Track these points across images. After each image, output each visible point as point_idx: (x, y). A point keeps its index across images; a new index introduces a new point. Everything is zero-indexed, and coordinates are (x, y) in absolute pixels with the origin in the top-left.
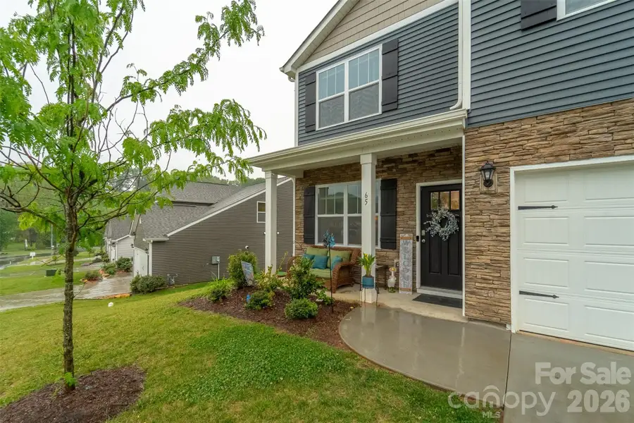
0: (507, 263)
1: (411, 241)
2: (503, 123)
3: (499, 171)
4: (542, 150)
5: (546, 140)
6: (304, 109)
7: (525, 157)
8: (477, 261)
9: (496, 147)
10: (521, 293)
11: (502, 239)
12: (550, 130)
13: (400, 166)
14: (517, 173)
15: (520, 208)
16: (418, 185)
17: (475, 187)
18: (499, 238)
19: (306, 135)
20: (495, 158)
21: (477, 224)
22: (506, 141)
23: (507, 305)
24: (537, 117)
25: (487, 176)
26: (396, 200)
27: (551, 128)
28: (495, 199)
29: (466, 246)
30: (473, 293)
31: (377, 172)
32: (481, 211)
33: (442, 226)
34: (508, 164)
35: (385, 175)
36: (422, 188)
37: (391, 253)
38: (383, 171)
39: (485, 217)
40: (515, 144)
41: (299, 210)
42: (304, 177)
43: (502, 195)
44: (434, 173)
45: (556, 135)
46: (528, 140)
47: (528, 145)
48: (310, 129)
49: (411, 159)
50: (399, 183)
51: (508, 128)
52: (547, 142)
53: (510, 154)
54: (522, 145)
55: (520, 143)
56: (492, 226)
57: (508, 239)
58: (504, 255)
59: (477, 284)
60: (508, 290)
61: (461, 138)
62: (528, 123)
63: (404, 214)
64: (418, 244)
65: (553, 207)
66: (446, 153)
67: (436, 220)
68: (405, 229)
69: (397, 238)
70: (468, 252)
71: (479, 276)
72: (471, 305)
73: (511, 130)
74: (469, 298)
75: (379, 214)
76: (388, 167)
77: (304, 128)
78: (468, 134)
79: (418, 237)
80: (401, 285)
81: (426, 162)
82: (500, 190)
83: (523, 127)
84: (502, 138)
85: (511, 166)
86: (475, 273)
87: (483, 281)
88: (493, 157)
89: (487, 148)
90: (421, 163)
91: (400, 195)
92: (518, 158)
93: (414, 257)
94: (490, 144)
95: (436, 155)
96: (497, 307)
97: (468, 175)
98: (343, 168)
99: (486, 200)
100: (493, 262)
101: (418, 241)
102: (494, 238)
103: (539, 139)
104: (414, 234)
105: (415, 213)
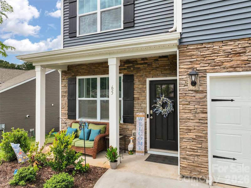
0: (206, 137)
1: (144, 118)
2: (202, 44)
3: (200, 76)
4: (226, 63)
5: (228, 57)
6: (68, 20)
7: (216, 68)
8: (187, 136)
9: (199, 59)
10: (214, 157)
11: (202, 122)
12: (230, 51)
13: (136, 66)
14: (211, 78)
15: (213, 100)
16: (148, 80)
17: (185, 86)
18: (201, 121)
19: (69, 39)
20: (198, 67)
21: (187, 111)
22: (204, 56)
23: (206, 166)
24: (222, 41)
25: (193, 79)
26: (133, 89)
27: (231, 49)
28: (198, 95)
29: (180, 126)
30: (184, 158)
31: (120, 70)
32: (189, 102)
33: (164, 108)
34: (205, 71)
35: (126, 72)
36: (151, 82)
37: (130, 126)
38: (125, 69)
39: (192, 107)
40: (210, 58)
41: (65, 94)
42: (68, 70)
43: (202, 92)
44: (158, 72)
45: (234, 54)
46: (217, 56)
47: (217, 59)
48: (72, 35)
49: (143, 62)
50: (135, 78)
51: (205, 47)
52: (229, 59)
53: (207, 65)
54: (214, 59)
55: (213, 58)
56: (196, 113)
57: (206, 122)
58: (204, 132)
59: (187, 152)
60: (207, 156)
61: (177, 51)
62: (217, 45)
63: (139, 99)
64: (148, 120)
65: (232, 100)
66: (165, 59)
67: (159, 104)
68: (139, 110)
69: (135, 116)
70: (181, 130)
71: (188, 147)
72: (183, 167)
73: (207, 49)
74: (182, 162)
75: (122, 99)
76: (128, 67)
77: (68, 34)
78: (181, 49)
79: (148, 115)
80: (137, 149)
81: (153, 64)
82: (201, 89)
83: (214, 47)
84: (202, 54)
85: (208, 72)
86: (186, 144)
87: (192, 150)
88: (196, 66)
89: (193, 60)
90: (149, 65)
91: (135, 86)
92: (211, 68)
93: (146, 129)
94: (194, 57)
95: (159, 60)
96: (200, 168)
97: (180, 77)
98: (97, 65)
99: (193, 95)
100: (197, 137)
101: (148, 117)
102: (198, 121)
103: (224, 56)
104: (146, 113)
105: (145, 99)
